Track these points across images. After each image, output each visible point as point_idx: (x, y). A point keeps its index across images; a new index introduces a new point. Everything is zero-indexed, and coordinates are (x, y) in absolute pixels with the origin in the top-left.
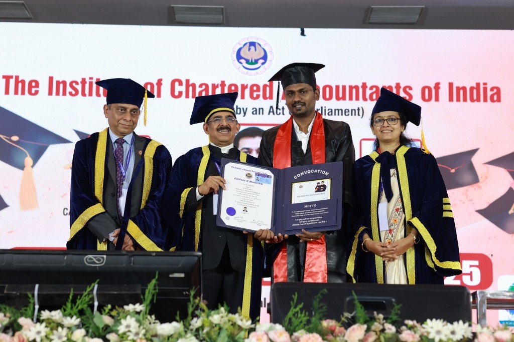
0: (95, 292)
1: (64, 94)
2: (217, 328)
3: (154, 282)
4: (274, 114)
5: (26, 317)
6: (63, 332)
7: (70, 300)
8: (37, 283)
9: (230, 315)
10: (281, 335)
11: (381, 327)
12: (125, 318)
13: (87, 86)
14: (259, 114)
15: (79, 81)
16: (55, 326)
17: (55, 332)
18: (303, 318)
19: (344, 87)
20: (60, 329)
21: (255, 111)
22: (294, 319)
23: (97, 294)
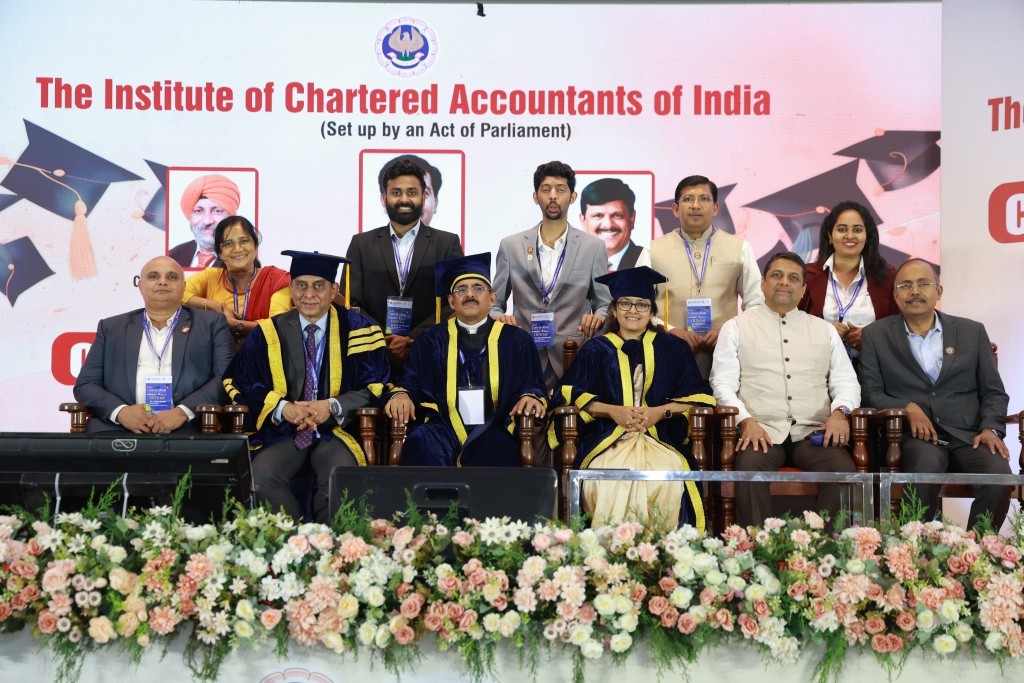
0: (124, 483)
1: (129, 106)
2: (254, 531)
3: (186, 477)
4: (438, 135)
5: (41, 521)
6: (81, 539)
7: (91, 500)
8: (58, 471)
9: (270, 515)
10: (322, 539)
11: (432, 528)
12: (150, 523)
13: (162, 94)
14: (417, 135)
15: (151, 85)
16: (75, 530)
17: (72, 539)
18: (353, 516)
19: (542, 94)
20: (78, 536)
21: (413, 131)
22: (343, 518)
23: (127, 485)
